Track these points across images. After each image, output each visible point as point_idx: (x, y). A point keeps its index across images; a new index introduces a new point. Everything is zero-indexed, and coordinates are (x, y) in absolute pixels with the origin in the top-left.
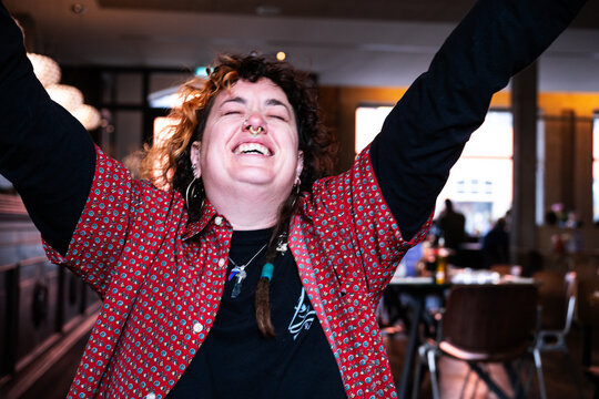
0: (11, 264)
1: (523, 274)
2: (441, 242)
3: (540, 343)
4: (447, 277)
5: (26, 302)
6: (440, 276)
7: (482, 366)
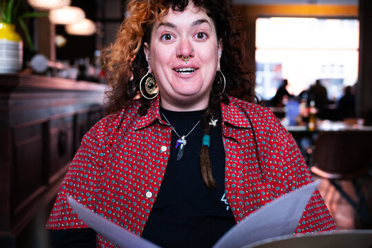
1: (365, 124)
2: (312, 103)
4: (316, 126)
5: (54, 142)
6: (311, 125)
7: (338, 182)
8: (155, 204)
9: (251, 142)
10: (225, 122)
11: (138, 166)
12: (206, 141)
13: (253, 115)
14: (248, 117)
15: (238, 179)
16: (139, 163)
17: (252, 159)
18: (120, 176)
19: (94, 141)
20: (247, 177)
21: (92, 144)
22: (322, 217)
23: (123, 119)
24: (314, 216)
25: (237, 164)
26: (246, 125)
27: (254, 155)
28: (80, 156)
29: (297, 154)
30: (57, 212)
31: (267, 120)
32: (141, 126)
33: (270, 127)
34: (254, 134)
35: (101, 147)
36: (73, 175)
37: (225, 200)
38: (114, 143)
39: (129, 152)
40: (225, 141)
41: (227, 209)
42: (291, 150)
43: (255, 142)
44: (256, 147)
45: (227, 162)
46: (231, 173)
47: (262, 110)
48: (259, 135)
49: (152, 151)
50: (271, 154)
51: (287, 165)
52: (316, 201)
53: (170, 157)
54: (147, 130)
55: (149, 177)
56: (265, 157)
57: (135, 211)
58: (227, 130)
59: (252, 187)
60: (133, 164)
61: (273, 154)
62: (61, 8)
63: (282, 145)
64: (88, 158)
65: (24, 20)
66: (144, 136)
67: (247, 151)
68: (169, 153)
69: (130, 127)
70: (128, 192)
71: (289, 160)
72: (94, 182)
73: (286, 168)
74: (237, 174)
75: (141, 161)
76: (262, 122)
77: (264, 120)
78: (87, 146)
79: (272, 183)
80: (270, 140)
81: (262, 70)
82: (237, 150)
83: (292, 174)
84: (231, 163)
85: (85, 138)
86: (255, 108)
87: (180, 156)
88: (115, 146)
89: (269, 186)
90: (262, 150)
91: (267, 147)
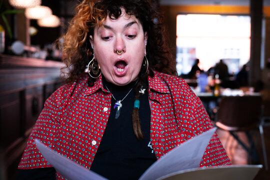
0: (21, 88)
1: (255, 91)
2: (217, 76)
3: (263, 123)
4: (220, 93)
5: (29, 105)
6: (216, 92)
7: (236, 133)
8: (98, 149)
9: (170, 103)
10: (151, 89)
11: (86, 122)
12: (137, 104)
13: (171, 83)
14: (168, 86)
15: (160, 131)
16: (87, 120)
17: (170, 115)
18: (72, 129)
19: (54, 104)
20: (167, 129)
21: (53, 106)
22: (221, 157)
23: (75, 87)
24: (216, 157)
25: (160, 120)
26: (166, 91)
27: (172, 113)
28: (43, 115)
29: (203, 112)
30: (26, 156)
31: (181, 87)
32: (89, 93)
33: (184, 92)
34: (172, 97)
35: (58, 108)
36: (38, 129)
37: (151, 146)
38: (68, 105)
39: (80, 112)
40: (151, 103)
41: (152, 152)
42: (198, 109)
43: (173, 103)
44: (173, 107)
45: (152, 118)
46: (155, 126)
47: (178, 80)
48: (176, 98)
49: (96, 111)
50: (184, 112)
51: (196, 119)
52: (217, 146)
53: (110, 115)
54: (93, 96)
55: (94, 130)
56: (180, 114)
57: (84, 155)
58: (152, 95)
59: (170, 136)
60: (82, 120)
61: (186, 111)
62: (34, 7)
63: (192, 105)
64: (49, 116)
65: (6, 15)
66: (91, 100)
67: (167, 109)
68: (110, 113)
69: (80, 94)
70: (79, 141)
71: (197, 116)
72: (54, 134)
73: (195, 121)
74: (159, 127)
75: (88, 118)
76: (178, 88)
77: (179, 87)
78: (49, 108)
79: (185, 133)
80: (184, 101)
81: (182, 52)
82: (159, 109)
83: (199, 126)
84: (155, 119)
85: (47, 101)
86: (172, 79)
87: (117, 115)
88: (69, 107)
89: (182, 135)
90: (178, 109)
91: (182, 106)
